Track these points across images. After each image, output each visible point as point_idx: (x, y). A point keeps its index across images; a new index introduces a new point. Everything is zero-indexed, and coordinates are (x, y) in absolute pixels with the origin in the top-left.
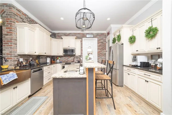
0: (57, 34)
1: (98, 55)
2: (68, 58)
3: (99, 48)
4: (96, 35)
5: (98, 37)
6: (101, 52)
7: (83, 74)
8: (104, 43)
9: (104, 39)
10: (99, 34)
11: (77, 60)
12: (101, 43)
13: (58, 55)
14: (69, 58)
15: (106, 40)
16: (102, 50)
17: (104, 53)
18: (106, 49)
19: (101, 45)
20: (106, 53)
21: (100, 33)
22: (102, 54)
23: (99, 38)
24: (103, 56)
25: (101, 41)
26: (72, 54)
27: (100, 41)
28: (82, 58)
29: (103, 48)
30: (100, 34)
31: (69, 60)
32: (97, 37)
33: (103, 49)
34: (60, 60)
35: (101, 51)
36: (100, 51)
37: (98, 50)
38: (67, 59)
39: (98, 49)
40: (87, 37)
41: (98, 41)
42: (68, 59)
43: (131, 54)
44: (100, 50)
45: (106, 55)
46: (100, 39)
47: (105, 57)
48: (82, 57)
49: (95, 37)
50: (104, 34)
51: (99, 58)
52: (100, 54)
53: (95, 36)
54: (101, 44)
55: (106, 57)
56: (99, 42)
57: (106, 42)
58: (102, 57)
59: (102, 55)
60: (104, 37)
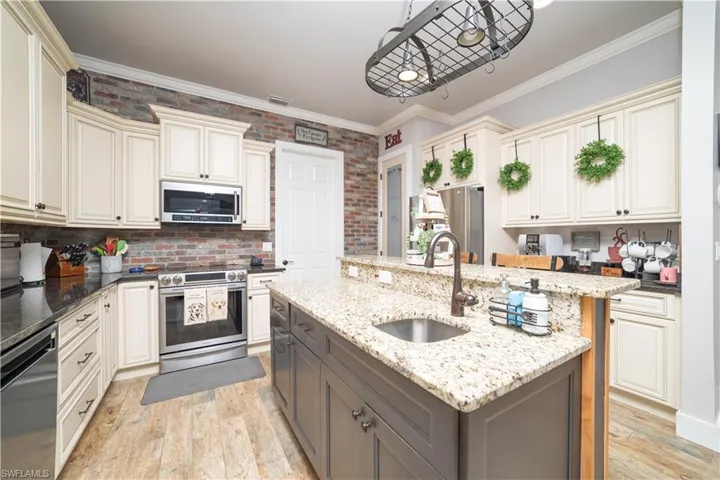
0: (97, 80)
1: (345, 231)
2: (189, 247)
3: (351, 200)
4: (338, 137)
5: (347, 147)
6: (358, 218)
7: (544, 335)
8: (369, 176)
9: (370, 159)
10: (350, 135)
11: (241, 257)
12: (358, 175)
13: (120, 226)
14: (194, 247)
15: (375, 164)
16: (362, 207)
17: (370, 222)
18: (376, 206)
19: (358, 188)
20: (376, 223)
21: (355, 132)
22: (363, 227)
23: (351, 152)
24: (364, 235)
25: (358, 165)
26: (227, 219)
27: (354, 166)
28: (274, 246)
29: (368, 199)
30: (355, 136)
31: (194, 259)
32: (342, 146)
33: (367, 203)
34: (123, 256)
35: (359, 214)
36: (352, 213)
37: (346, 204)
38: (177, 253)
39: (347, 201)
40: (298, 138)
41: (347, 165)
42: (189, 251)
43: (505, 229)
44: (354, 205)
45: (376, 231)
46: (353, 156)
47: (371, 240)
48: (274, 236)
49: (335, 145)
50: (372, 139)
51: (352, 244)
52: (353, 226)
53: (334, 142)
54: (358, 179)
55: (376, 240)
56: (351, 169)
57: (376, 173)
58: (364, 240)
59: (362, 229)
60: (369, 151)
